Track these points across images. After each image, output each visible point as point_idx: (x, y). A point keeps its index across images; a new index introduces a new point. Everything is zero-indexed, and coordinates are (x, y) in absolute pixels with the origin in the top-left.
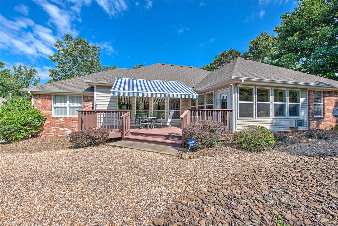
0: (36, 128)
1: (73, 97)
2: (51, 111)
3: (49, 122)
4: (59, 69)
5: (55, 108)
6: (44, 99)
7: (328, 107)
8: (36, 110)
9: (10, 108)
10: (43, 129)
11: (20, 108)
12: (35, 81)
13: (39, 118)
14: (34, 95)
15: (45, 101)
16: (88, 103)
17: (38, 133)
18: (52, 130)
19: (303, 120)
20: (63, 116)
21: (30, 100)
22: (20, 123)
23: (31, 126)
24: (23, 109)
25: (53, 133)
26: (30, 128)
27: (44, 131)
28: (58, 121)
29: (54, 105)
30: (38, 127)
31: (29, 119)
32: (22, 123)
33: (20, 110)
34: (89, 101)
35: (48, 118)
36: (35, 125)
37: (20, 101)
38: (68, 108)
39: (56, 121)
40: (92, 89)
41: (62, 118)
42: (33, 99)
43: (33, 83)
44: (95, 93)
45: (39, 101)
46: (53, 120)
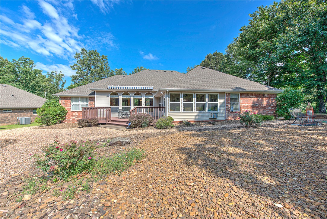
0: (62, 117)
1: (83, 98)
2: (70, 107)
3: (69, 114)
4: (78, 75)
5: (73, 105)
6: (66, 100)
7: (243, 105)
8: (62, 107)
9: (48, 105)
10: (66, 118)
11: (53, 106)
12: (62, 83)
13: (63, 111)
14: (61, 98)
15: (67, 101)
16: (92, 102)
17: (63, 120)
18: (71, 119)
19: (218, 114)
20: (77, 110)
21: (59, 101)
22: (54, 114)
23: (59, 116)
24: (55, 106)
25: (71, 121)
26: (59, 118)
27: (66, 120)
28: (74, 113)
29: (72, 103)
30: (63, 117)
31: (58, 112)
32: (55, 114)
33: (53, 107)
34: (92, 101)
35: (68, 111)
36: (61, 116)
37: (53, 102)
38: (80, 105)
39: (73, 113)
40: (93, 93)
41: (76, 111)
42: (60, 100)
43: (61, 84)
44: (96, 96)
45: (64, 101)
46: (72, 113)
